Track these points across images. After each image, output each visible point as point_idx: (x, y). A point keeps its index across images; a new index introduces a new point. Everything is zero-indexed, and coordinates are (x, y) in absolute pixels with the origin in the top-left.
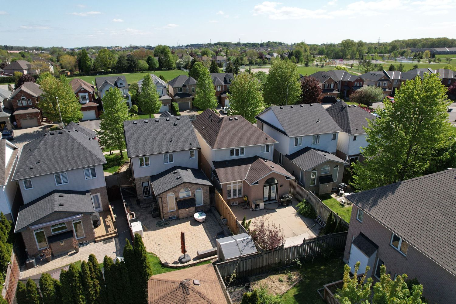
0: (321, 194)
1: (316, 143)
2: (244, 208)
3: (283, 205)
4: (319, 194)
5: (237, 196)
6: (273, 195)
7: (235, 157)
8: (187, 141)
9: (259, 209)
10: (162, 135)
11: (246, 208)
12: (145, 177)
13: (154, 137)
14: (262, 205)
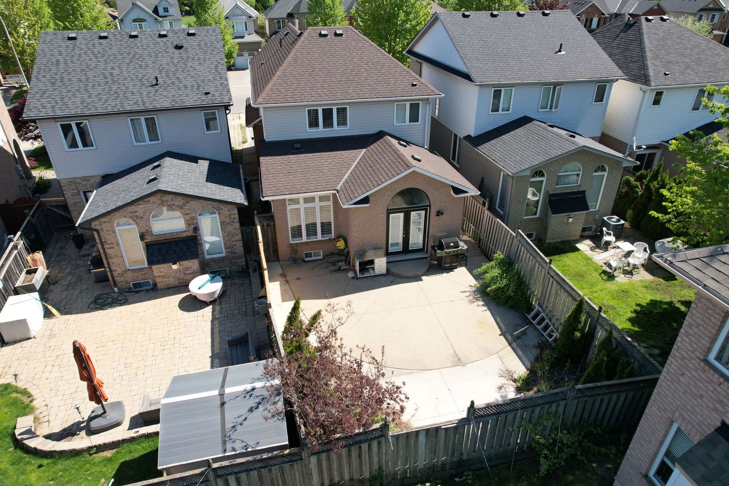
0: (552, 241)
1: (551, 108)
2: (332, 268)
3: (441, 266)
4: (547, 241)
5: (319, 237)
6: (416, 239)
7: (321, 132)
8: (199, 86)
9: (371, 273)
10: (135, 68)
11: (339, 269)
12: (86, 179)
13: (111, 74)
14: (380, 264)
